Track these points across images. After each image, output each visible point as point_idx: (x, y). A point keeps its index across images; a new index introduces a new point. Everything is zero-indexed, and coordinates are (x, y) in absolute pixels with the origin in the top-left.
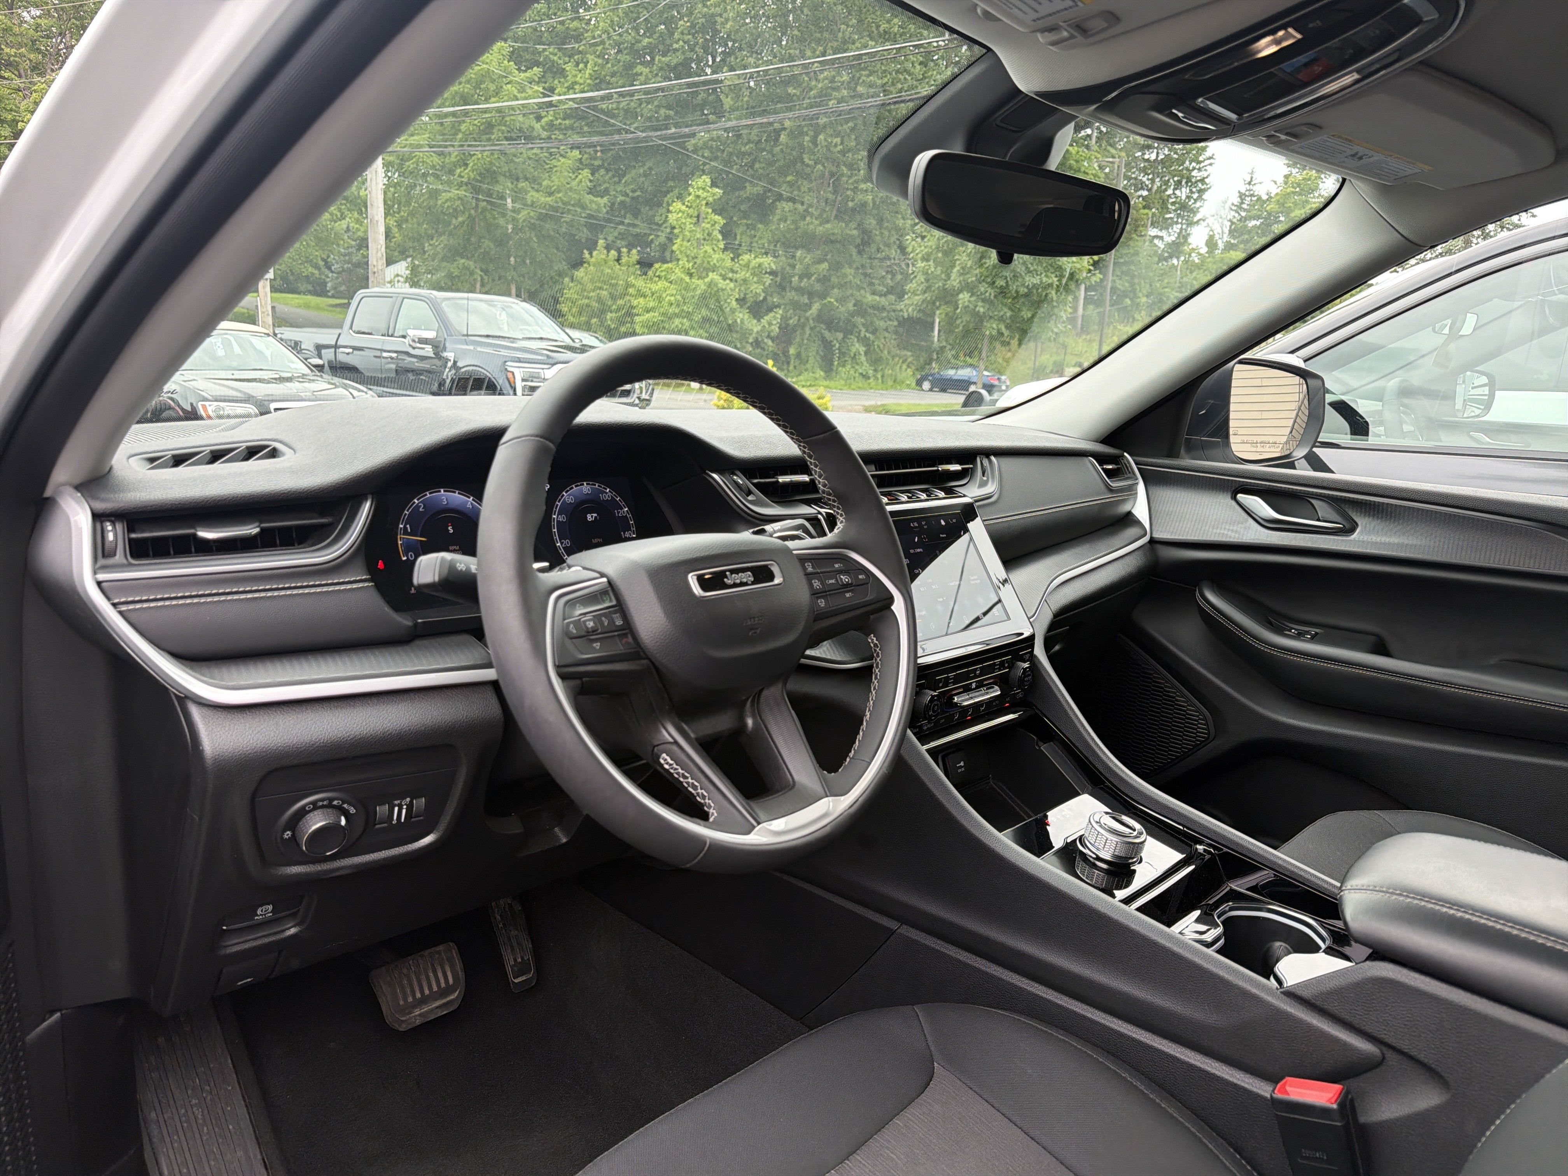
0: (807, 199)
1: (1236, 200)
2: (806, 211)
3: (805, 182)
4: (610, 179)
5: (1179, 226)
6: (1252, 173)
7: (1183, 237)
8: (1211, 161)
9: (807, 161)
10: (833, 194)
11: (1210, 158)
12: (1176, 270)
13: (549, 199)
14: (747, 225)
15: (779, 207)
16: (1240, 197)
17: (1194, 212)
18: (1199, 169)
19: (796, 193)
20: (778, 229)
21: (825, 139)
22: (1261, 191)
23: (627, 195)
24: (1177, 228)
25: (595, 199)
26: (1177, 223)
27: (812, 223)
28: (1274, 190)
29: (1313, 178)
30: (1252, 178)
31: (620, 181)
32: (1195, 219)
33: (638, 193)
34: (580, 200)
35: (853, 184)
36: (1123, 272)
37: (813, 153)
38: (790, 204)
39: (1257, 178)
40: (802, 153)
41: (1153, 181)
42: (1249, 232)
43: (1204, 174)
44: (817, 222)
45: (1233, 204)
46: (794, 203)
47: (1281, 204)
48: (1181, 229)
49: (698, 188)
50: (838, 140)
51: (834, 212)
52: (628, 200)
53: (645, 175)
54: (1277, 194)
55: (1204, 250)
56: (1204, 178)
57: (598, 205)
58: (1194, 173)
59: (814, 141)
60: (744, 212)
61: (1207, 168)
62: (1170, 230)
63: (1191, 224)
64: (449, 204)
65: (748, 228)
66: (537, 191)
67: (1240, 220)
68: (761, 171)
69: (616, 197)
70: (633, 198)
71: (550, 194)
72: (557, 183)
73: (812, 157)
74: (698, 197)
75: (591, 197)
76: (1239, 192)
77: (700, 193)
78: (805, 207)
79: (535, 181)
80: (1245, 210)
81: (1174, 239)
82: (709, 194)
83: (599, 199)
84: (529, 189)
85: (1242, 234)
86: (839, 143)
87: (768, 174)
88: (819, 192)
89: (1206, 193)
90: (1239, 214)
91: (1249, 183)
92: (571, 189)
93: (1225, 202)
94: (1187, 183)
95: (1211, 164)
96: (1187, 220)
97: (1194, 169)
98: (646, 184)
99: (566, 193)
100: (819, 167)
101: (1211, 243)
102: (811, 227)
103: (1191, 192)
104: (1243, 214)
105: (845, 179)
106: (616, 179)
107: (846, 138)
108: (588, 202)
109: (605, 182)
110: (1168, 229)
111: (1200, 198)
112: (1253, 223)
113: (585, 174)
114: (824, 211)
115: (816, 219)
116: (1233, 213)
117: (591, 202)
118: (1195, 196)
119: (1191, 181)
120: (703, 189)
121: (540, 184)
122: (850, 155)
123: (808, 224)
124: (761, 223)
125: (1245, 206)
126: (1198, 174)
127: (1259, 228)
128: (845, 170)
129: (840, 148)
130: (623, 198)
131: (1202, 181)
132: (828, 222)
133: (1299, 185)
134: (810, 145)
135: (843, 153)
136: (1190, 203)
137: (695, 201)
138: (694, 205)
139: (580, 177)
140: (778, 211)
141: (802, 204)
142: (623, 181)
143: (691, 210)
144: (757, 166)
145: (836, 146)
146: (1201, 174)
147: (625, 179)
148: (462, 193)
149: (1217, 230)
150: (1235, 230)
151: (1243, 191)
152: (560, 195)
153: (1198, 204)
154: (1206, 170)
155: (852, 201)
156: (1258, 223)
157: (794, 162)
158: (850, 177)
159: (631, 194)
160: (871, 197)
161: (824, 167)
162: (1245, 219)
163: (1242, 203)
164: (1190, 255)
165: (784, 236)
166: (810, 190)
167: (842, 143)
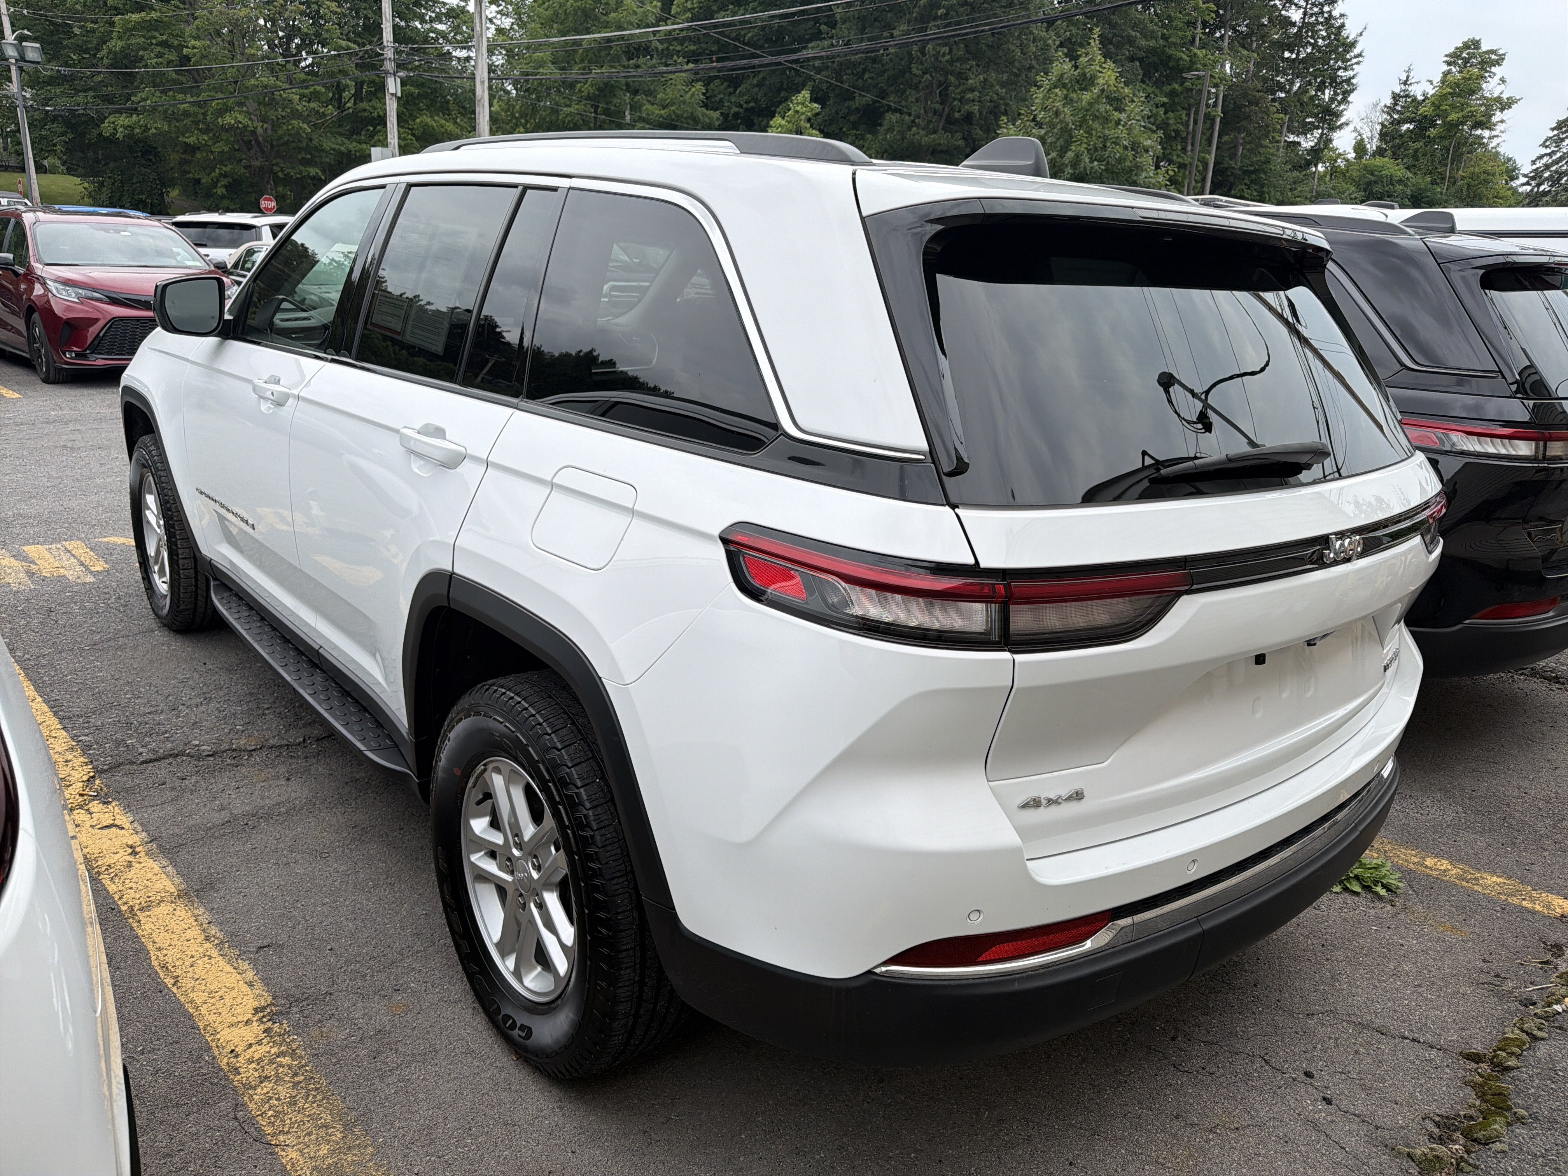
0: (914, 109)
1: (1389, 102)
2: (913, 121)
3: (913, 92)
4: (725, 89)
5: (1320, 131)
6: (1409, 71)
7: (1325, 142)
8: (1360, 59)
9: (914, 71)
10: (941, 104)
11: (1356, 57)
12: (1314, 179)
13: (663, 112)
14: (856, 135)
15: (888, 118)
16: (1394, 98)
17: (1338, 115)
18: (1345, 69)
19: (903, 103)
20: (885, 139)
21: (934, 49)
22: (1417, 91)
23: (741, 106)
24: (1317, 133)
25: (708, 112)
26: (1317, 128)
27: (918, 133)
28: (1431, 91)
29: (1474, 77)
30: (1408, 77)
31: (734, 92)
32: (1339, 123)
33: (752, 104)
34: (692, 114)
35: (960, 93)
36: (1252, 181)
37: (922, 63)
38: (898, 115)
39: (1414, 76)
40: (911, 63)
41: (1292, 83)
42: (1401, 136)
43: (1351, 73)
44: (922, 133)
45: (1385, 106)
46: (901, 113)
47: (1436, 106)
48: (1322, 134)
49: (798, 104)
50: (947, 49)
51: (942, 124)
52: (741, 110)
53: (759, 85)
54: (1432, 96)
55: (1352, 155)
56: (1350, 78)
57: (711, 118)
58: (1341, 73)
59: (922, 51)
60: (854, 123)
61: (1354, 67)
62: (1309, 136)
63: (1333, 129)
64: (569, 119)
65: (857, 138)
66: (653, 104)
67: (1392, 123)
68: (870, 81)
69: (730, 108)
70: (747, 109)
71: (664, 108)
72: (670, 96)
73: (920, 67)
74: (797, 112)
75: (704, 109)
76: (1393, 93)
77: (799, 108)
78: (912, 118)
79: (651, 94)
80: (1398, 112)
81: (1313, 144)
82: (808, 109)
83: (712, 112)
84: (645, 102)
85: (1394, 139)
86: (947, 51)
87: (878, 84)
88: (927, 103)
89: (1352, 95)
90: (1392, 117)
91: (1405, 83)
92: (684, 102)
93: (1376, 105)
94: (1330, 84)
95: (1358, 63)
96: (1329, 125)
97: (1340, 68)
98: (760, 95)
99: (679, 106)
100: (928, 76)
101: (1360, 148)
102: (917, 137)
103: (1336, 94)
104: (1396, 116)
105: (951, 88)
106: (731, 90)
107: (954, 47)
108: (700, 115)
109: (720, 93)
110: (1306, 134)
111: (1345, 100)
112: (1405, 127)
113: (698, 87)
114: (931, 121)
115: (923, 130)
116: (1385, 116)
117: (704, 115)
118: (1339, 98)
119: (1336, 82)
120: (803, 104)
121: (655, 97)
122: (958, 64)
123: (914, 135)
124: (869, 133)
125: (1398, 108)
126: (1343, 74)
127: (1412, 131)
128: (952, 79)
129: (947, 57)
130: (736, 109)
131: (1348, 81)
132: (935, 132)
133: (1457, 85)
134: (919, 54)
135: (951, 62)
136: (1333, 106)
137: (793, 116)
138: (793, 120)
139: (693, 89)
140: (886, 122)
141: (910, 115)
142: (737, 92)
143: (791, 125)
144: (866, 76)
145: (944, 55)
146: (1347, 73)
147: (739, 89)
148: (581, 107)
149: (1366, 135)
150: (1386, 134)
151: (1397, 91)
152: (673, 108)
153: (1342, 107)
154: (1353, 69)
155: (959, 111)
156: (1412, 127)
157: (902, 73)
158: (957, 87)
159: (745, 106)
160: (977, 108)
161: (933, 77)
162: (1399, 122)
163: (1396, 104)
164: (1336, 161)
165: (891, 146)
166: (917, 100)
167: (950, 52)
